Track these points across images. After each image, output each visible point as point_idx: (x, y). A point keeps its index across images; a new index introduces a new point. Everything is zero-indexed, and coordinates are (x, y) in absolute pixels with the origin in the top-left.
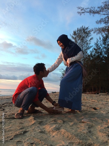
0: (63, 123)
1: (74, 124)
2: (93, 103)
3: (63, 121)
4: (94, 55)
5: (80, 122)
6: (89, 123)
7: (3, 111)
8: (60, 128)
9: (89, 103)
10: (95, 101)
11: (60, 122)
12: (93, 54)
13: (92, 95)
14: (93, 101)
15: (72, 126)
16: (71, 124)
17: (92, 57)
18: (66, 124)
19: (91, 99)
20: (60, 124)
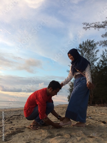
0: (70, 138)
1: (82, 139)
2: (103, 116)
3: (70, 135)
4: (102, 67)
5: (88, 137)
6: (97, 137)
7: (10, 124)
9: (98, 116)
10: (104, 115)
11: (67, 137)
12: (100, 65)
13: (101, 107)
14: (102, 114)
15: (80, 140)
16: (79, 138)
17: (99, 68)
18: (73, 139)
19: (100, 112)
20: (67, 138)
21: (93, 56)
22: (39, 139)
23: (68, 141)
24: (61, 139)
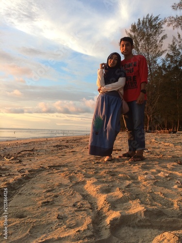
2: (167, 147)
4: (169, 67)
7: (19, 164)
8: (110, 189)
9: (159, 148)
10: (169, 146)
12: (167, 64)
13: (165, 134)
14: (166, 144)
17: (165, 69)
19: (162, 142)
21: (157, 47)
22: (66, 186)
23: (113, 186)
24: (102, 184)
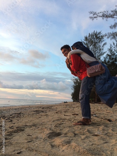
0: (74, 136)
1: (86, 137)
2: (108, 113)
3: (74, 134)
4: (109, 62)
5: (93, 135)
6: (103, 136)
7: (10, 123)
8: (70, 141)
9: (103, 114)
10: (110, 112)
11: (70, 135)
12: (107, 60)
14: (108, 111)
15: (84, 139)
16: (83, 137)
17: (106, 63)
18: (77, 138)
19: (105, 110)
20: (71, 137)
21: (100, 50)
22: (41, 138)
23: (72, 139)
24: (65, 138)
